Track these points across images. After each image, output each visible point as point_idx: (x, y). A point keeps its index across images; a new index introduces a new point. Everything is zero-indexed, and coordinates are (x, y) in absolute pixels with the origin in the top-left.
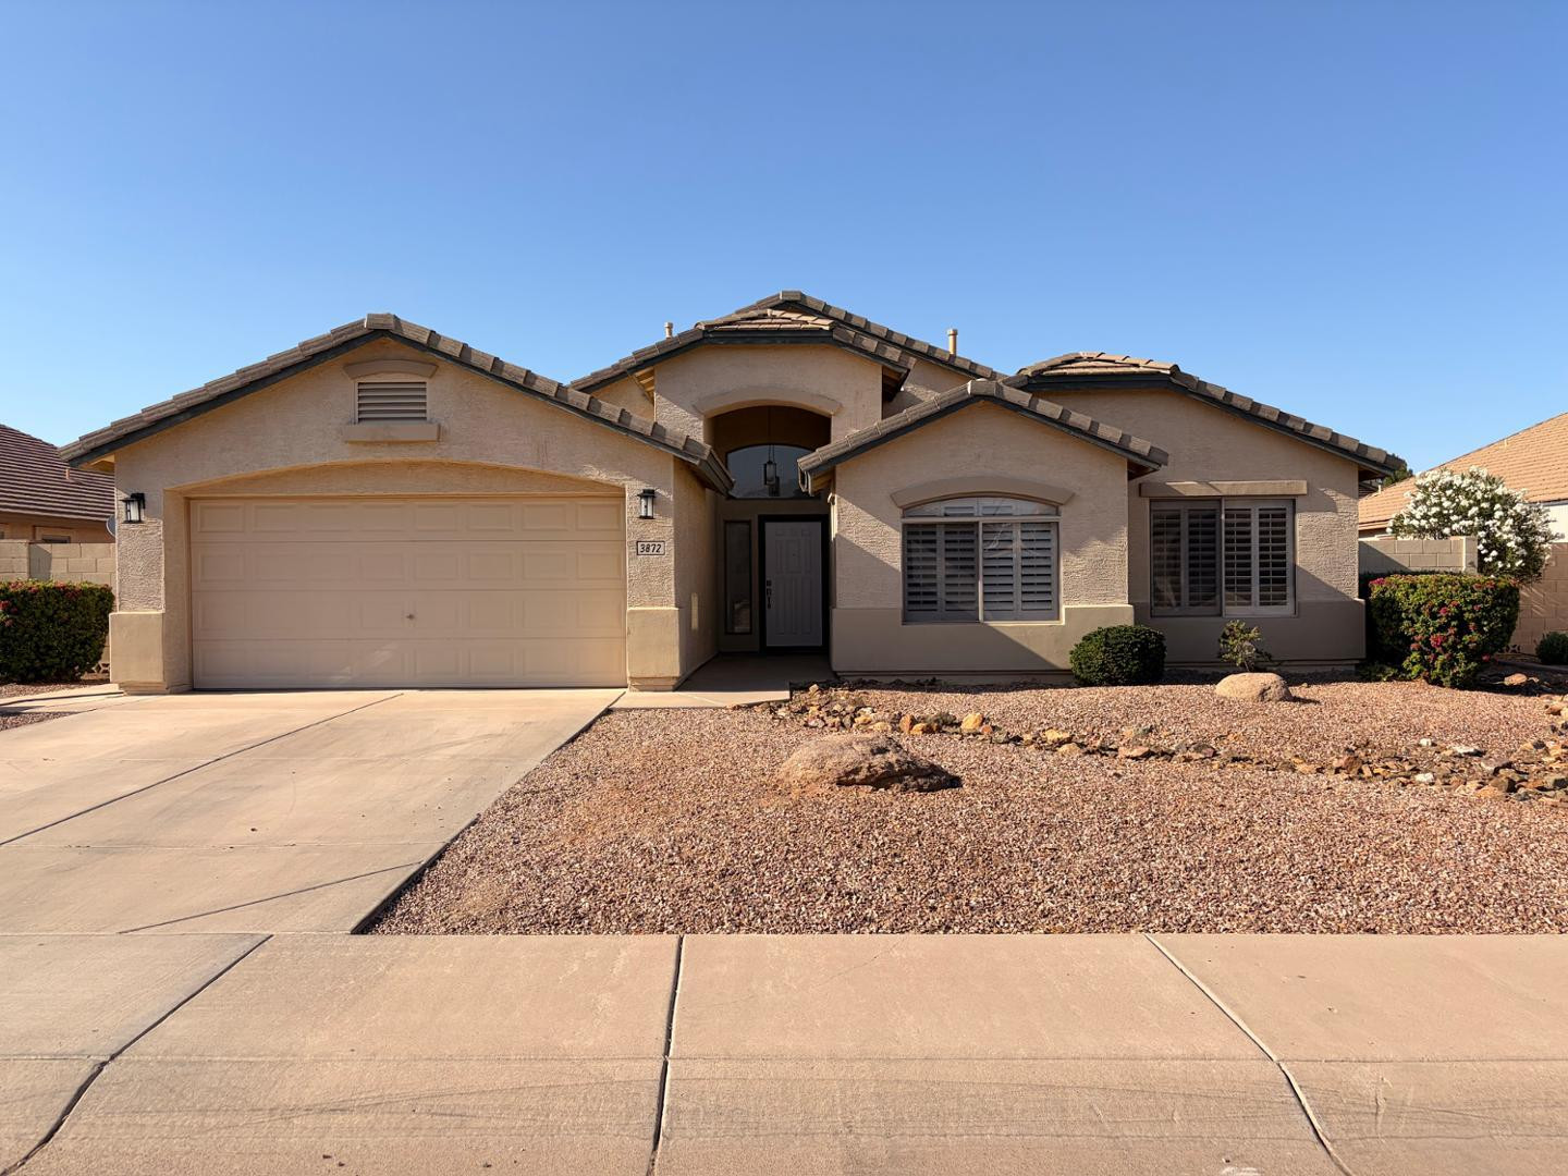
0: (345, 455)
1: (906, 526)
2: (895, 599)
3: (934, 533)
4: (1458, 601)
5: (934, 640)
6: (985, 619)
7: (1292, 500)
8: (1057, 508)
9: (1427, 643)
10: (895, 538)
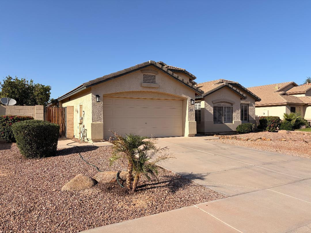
0: (140, 89)
1: (214, 107)
2: (212, 120)
3: (216, 108)
4: (275, 120)
5: (217, 127)
6: (224, 123)
7: (248, 105)
8: (232, 105)
9: (270, 126)
10: (212, 109)
